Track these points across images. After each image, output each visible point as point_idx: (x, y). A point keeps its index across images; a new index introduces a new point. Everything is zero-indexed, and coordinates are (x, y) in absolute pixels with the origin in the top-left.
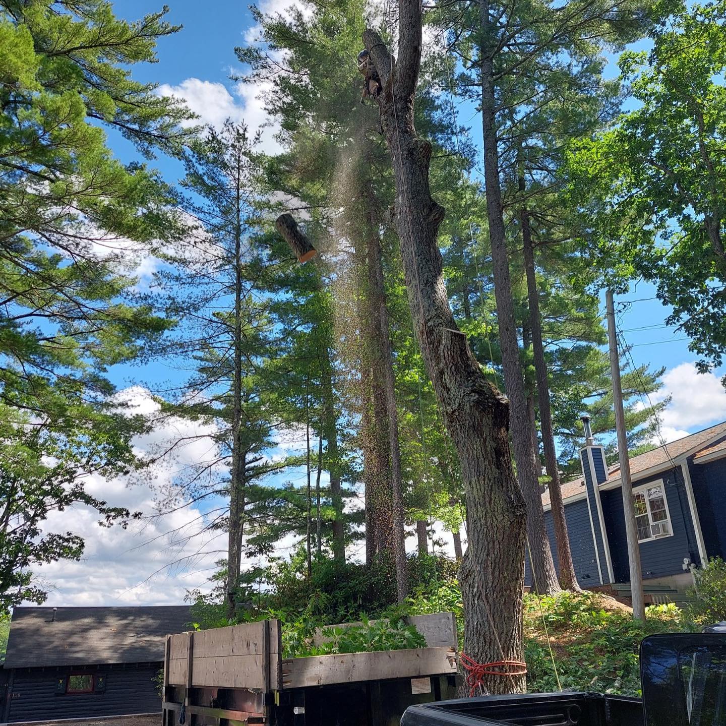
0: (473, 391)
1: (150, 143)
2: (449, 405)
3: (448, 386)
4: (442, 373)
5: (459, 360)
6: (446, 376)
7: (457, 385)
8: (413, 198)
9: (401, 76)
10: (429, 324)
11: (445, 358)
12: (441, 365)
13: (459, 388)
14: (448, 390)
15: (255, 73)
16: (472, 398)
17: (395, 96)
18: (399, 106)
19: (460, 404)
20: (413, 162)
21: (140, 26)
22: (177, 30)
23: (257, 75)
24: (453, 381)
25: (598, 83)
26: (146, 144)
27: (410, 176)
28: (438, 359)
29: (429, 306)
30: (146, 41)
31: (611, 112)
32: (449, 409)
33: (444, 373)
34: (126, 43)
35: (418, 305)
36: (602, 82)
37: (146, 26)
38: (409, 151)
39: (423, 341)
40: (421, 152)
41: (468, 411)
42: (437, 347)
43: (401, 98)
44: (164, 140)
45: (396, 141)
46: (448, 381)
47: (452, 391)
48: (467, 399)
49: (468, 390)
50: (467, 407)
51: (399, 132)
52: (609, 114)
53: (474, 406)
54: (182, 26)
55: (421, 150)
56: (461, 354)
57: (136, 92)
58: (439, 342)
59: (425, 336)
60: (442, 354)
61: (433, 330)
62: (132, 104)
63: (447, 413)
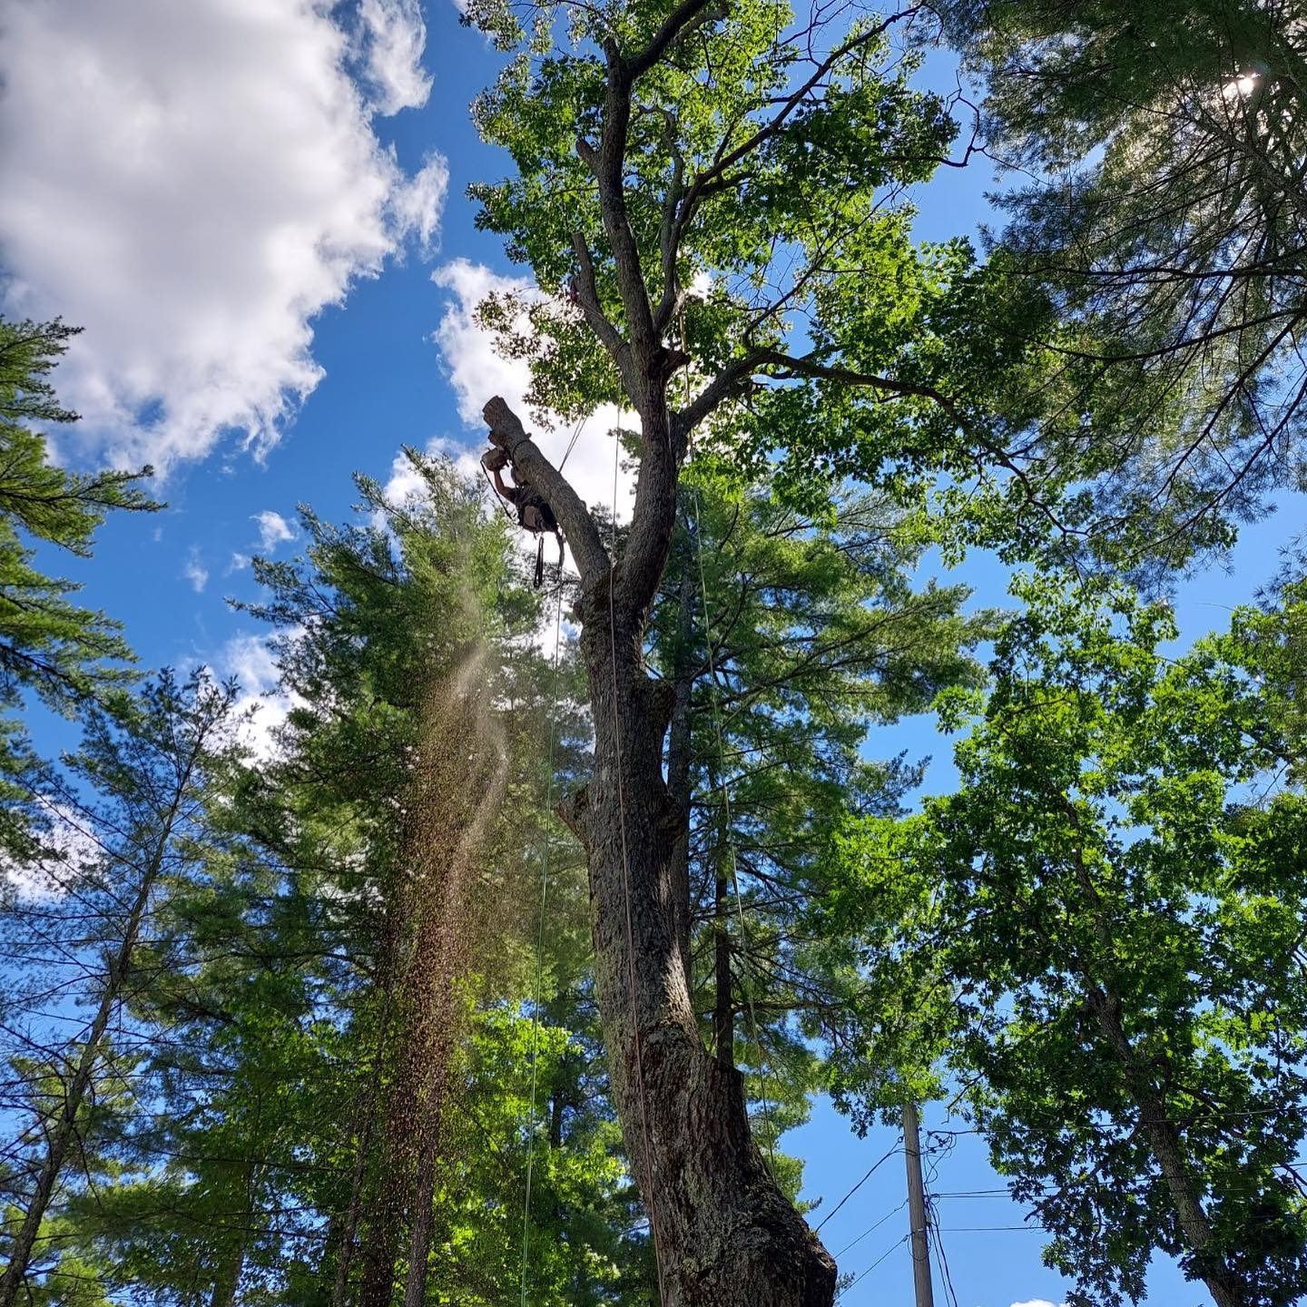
0: (756, 1222)
1: (24, 678)
2: (691, 1252)
3: (693, 1200)
4: (676, 1164)
5: (726, 1134)
6: (688, 1174)
7: (717, 1199)
8: (634, 775)
9: (630, 573)
10: (653, 1038)
11: (689, 1125)
12: (678, 1143)
13: (722, 1206)
14: (691, 1212)
15: (278, 605)
16: (756, 1241)
17: (615, 602)
18: (621, 618)
19: (723, 1252)
20: (640, 711)
21: (88, 484)
22: (154, 509)
23: (281, 609)
24: (707, 1188)
25: (852, 764)
26: (15, 676)
27: (631, 736)
28: (670, 1125)
29: (652, 998)
30: (90, 511)
31: (883, 804)
32: (690, 1264)
33: (683, 1166)
34: (50, 502)
35: (624, 992)
36: (858, 763)
37: (99, 486)
38: (633, 692)
39: (631, 1078)
40: (657, 699)
41: (745, 1275)
42: (671, 1095)
43: (626, 606)
44: (53, 678)
45: (609, 673)
46: (692, 1187)
47: (703, 1215)
48: (741, 1240)
49: (746, 1217)
50: (742, 1263)
51: (617, 658)
52: (879, 807)
53: (760, 1262)
54: (165, 506)
55: (657, 695)
56: (732, 1120)
57: (33, 586)
58: (679, 1083)
59: (637, 1068)
60: (683, 1114)
61: (660, 1054)
62: (16, 603)
63: (683, 1276)
